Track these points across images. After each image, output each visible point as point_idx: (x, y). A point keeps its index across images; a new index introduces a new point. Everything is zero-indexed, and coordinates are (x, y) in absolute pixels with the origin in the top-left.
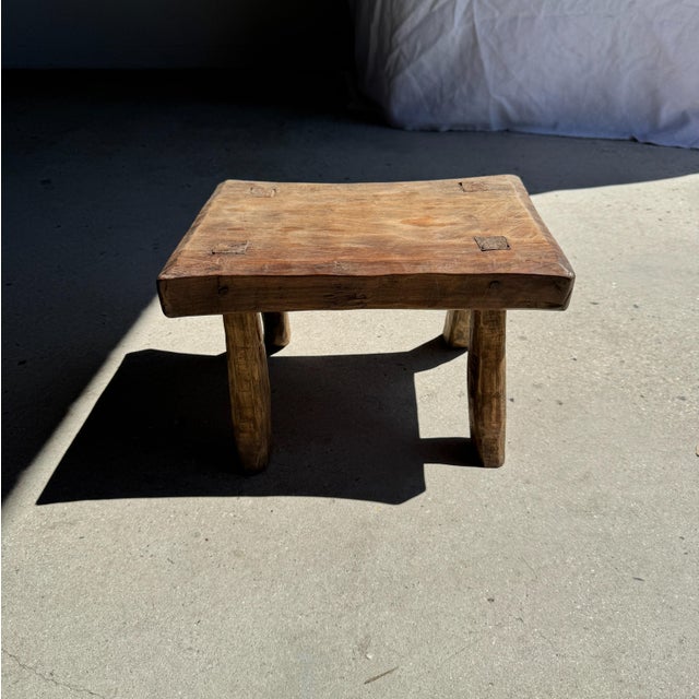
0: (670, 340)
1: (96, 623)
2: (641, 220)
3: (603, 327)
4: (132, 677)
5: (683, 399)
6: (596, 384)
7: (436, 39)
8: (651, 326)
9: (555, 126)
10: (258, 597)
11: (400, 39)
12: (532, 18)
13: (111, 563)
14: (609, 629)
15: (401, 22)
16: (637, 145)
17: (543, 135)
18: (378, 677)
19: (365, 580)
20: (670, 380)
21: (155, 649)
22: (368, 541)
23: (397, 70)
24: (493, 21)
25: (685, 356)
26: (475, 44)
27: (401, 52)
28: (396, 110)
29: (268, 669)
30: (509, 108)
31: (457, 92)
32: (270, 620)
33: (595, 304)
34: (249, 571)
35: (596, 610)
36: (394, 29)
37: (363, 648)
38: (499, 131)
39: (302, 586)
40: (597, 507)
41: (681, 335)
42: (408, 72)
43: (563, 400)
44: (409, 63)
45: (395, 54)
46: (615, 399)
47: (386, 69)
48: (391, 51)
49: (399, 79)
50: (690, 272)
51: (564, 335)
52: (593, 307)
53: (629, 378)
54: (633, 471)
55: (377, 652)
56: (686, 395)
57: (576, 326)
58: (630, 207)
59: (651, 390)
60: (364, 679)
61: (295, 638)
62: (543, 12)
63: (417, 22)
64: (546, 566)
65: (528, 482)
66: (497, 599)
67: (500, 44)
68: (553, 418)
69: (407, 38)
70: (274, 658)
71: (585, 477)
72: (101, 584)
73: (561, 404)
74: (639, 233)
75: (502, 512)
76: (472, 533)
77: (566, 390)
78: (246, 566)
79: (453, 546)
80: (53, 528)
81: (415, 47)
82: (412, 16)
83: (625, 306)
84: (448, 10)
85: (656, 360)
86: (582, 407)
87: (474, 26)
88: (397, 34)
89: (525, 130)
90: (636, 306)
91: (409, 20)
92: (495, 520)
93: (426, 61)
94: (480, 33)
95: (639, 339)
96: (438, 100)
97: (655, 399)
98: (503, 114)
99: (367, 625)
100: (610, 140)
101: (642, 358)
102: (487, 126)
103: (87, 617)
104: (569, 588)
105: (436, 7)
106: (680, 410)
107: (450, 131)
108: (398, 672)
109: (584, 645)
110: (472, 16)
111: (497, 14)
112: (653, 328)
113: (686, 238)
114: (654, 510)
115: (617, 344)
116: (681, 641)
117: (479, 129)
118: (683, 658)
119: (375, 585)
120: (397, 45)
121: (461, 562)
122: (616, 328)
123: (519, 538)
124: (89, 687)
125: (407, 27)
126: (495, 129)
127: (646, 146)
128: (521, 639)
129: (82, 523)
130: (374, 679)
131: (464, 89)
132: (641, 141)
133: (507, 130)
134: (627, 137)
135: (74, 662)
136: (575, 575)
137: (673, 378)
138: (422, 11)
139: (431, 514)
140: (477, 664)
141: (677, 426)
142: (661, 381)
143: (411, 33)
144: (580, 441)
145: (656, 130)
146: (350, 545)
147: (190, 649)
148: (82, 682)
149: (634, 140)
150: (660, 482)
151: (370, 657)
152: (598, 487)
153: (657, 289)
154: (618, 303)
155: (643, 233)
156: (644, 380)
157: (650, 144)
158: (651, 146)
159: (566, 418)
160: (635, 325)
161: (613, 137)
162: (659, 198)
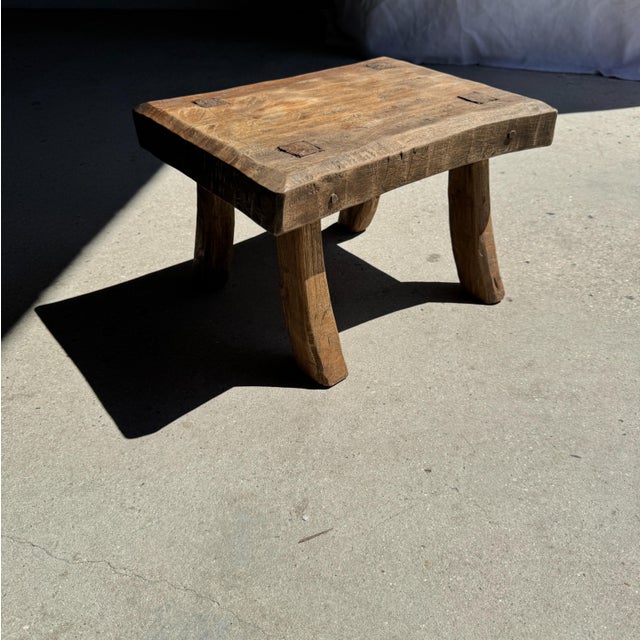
0: (622, 246)
1: (43, 484)
2: (601, 142)
3: (557, 235)
4: (74, 532)
5: (631, 298)
6: (546, 283)
8: (603, 234)
9: (523, 60)
10: (203, 463)
13: (64, 431)
14: (543, 500)
16: (601, 79)
17: (511, 69)
18: (312, 537)
19: (307, 450)
20: (620, 282)
21: (98, 507)
22: (314, 416)
23: (373, 4)
29: (206, 527)
30: (479, 42)
31: (430, 25)
32: (213, 484)
33: (550, 214)
34: (196, 440)
35: (531, 483)
37: (300, 510)
38: (470, 66)
39: (245, 454)
40: (539, 391)
41: (633, 242)
42: (383, 6)
43: (513, 296)
46: (564, 297)
49: (375, 13)
51: (519, 241)
52: (549, 217)
53: (579, 279)
54: (577, 361)
55: (313, 514)
56: (634, 295)
57: (531, 233)
58: (591, 132)
59: (599, 290)
60: (298, 539)
61: (235, 500)
64: (485, 442)
65: (473, 368)
66: (434, 469)
68: (502, 313)
70: (213, 518)
71: (530, 365)
72: (52, 449)
73: (511, 301)
74: (598, 154)
75: (445, 393)
76: (415, 411)
77: (517, 289)
78: (193, 436)
79: (395, 423)
80: (11, 399)
83: (580, 217)
85: (606, 264)
86: (531, 304)
89: (494, 64)
90: (590, 217)
92: (438, 401)
95: (591, 245)
97: (604, 298)
98: (474, 48)
99: (306, 490)
100: (576, 74)
101: (593, 262)
102: (458, 59)
103: (36, 478)
104: (506, 462)
106: (628, 307)
108: (331, 533)
109: (518, 514)
112: (605, 236)
114: (595, 395)
115: (570, 249)
116: (614, 513)
117: (450, 63)
118: (614, 528)
119: (317, 455)
121: (401, 436)
122: (571, 235)
123: (460, 416)
124: (31, 540)
126: (465, 63)
127: (611, 80)
128: (455, 507)
129: (40, 395)
130: (308, 539)
131: (437, 22)
132: (605, 75)
133: (478, 65)
134: (592, 72)
135: (19, 517)
136: (513, 451)
137: (622, 280)
139: (376, 395)
140: (411, 528)
141: (624, 321)
142: (611, 282)
144: (527, 333)
145: (620, 65)
146: (296, 420)
147: (132, 508)
148: (24, 535)
149: (599, 74)
150: (604, 371)
151: (306, 518)
152: (542, 374)
153: (612, 203)
154: (573, 214)
155: (602, 154)
156: (593, 281)
157: (614, 78)
158: (615, 80)
159: (515, 313)
160: (588, 233)
161: (579, 72)
162: (619, 124)
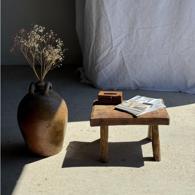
0: (176, 154)
2: (176, 120)
5: (175, 168)
7: (111, 61)
8: (171, 151)
9: (153, 88)
11: (99, 61)
12: (142, 55)
15: (99, 56)
17: (149, 91)
20: (173, 164)
23: (98, 71)
24: (129, 56)
25: (179, 158)
26: (124, 63)
27: (99, 65)
28: (99, 83)
30: (137, 82)
31: (119, 77)
36: (97, 58)
38: (135, 90)
40: (149, 191)
41: (179, 153)
42: (102, 71)
43: (144, 169)
44: (102, 69)
45: (98, 65)
46: (158, 169)
47: (95, 70)
48: (96, 65)
49: (99, 74)
50: (186, 136)
54: (159, 184)
56: (176, 167)
58: (173, 116)
59: (167, 166)
62: (145, 53)
63: (104, 56)
65: (134, 187)
67: (132, 63)
68: (142, 174)
69: (101, 61)
71: (148, 186)
81: (104, 64)
82: (103, 54)
83: (165, 146)
84: (114, 53)
85: (170, 159)
86: (149, 171)
87: (123, 57)
88: (97, 60)
90: (168, 146)
91: (102, 55)
93: (108, 68)
94: (125, 60)
95: (167, 154)
96: (113, 80)
97: (168, 168)
98: (135, 84)
101: (167, 159)
102: (130, 88)
105: (110, 52)
106: (174, 171)
107: (118, 90)
110: (122, 54)
111: (130, 54)
113: (188, 125)
120: (98, 63)
125: (101, 58)
126: (133, 89)
127: (184, 94)
131: (121, 77)
132: (182, 92)
133: (137, 89)
134: (178, 91)
138: (106, 53)
141: (172, 174)
142: (171, 164)
143: (103, 59)
144: (147, 178)
145: (187, 88)
149: (180, 92)
150: (165, 186)
153: (176, 141)
154: (163, 145)
155: (175, 124)
156: (166, 164)
157: (185, 93)
158: (186, 94)
159: (145, 173)
160: (167, 151)
161: (173, 91)
162: (183, 113)
